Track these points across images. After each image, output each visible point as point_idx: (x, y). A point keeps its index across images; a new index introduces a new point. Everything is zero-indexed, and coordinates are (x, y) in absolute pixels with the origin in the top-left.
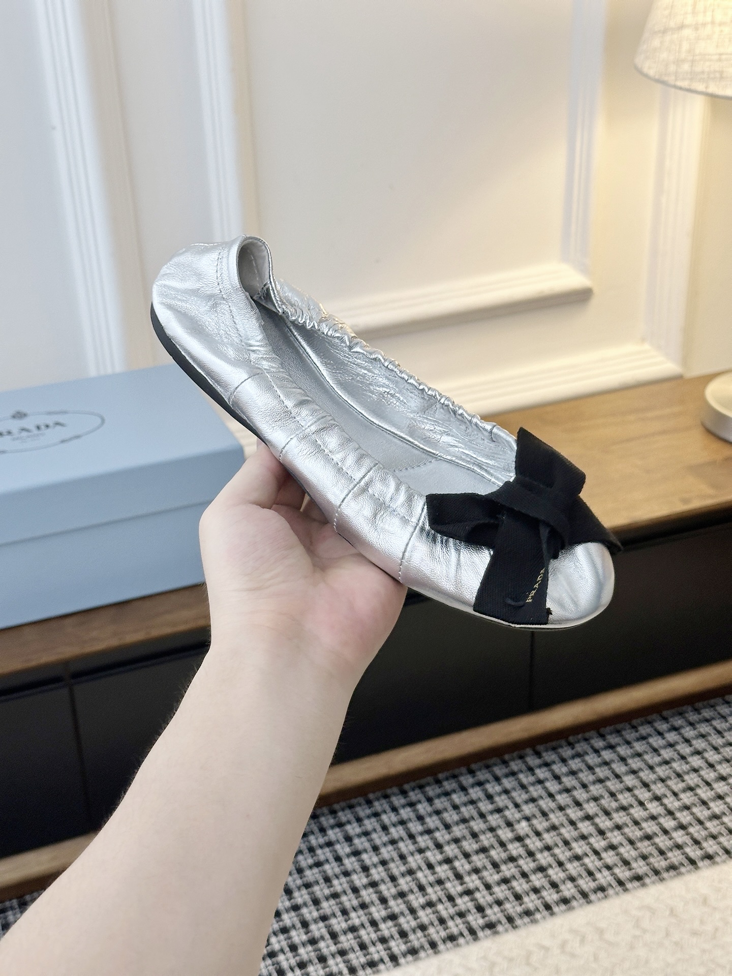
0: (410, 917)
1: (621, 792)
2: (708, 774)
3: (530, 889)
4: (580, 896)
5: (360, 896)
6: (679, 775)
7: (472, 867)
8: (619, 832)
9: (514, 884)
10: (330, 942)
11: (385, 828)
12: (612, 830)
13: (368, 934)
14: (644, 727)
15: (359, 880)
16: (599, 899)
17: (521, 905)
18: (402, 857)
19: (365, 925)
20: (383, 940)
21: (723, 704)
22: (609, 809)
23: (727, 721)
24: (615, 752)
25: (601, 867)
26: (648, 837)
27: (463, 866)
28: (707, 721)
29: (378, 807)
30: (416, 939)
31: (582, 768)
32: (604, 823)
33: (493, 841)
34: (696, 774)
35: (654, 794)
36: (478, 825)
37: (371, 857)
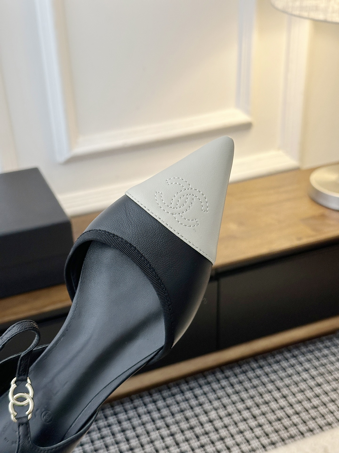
1: (265, 393)
2: (311, 382)
6: (296, 383)
7: (185, 438)
8: (264, 416)
11: (139, 416)
12: (260, 416)
14: (278, 355)
15: (124, 446)
18: (148, 433)
22: (258, 404)
23: (321, 352)
24: (263, 370)
25: (253, 438)
26: (279, 420)
27: (180, 437)
28: (312, 352)
29: (137, 402)
31: (245, 379)
32: (256, 411)
33: (196, 423)
34: (305, 382)
35: (282, 394)
36: (189, 413)
37: (131, 432)
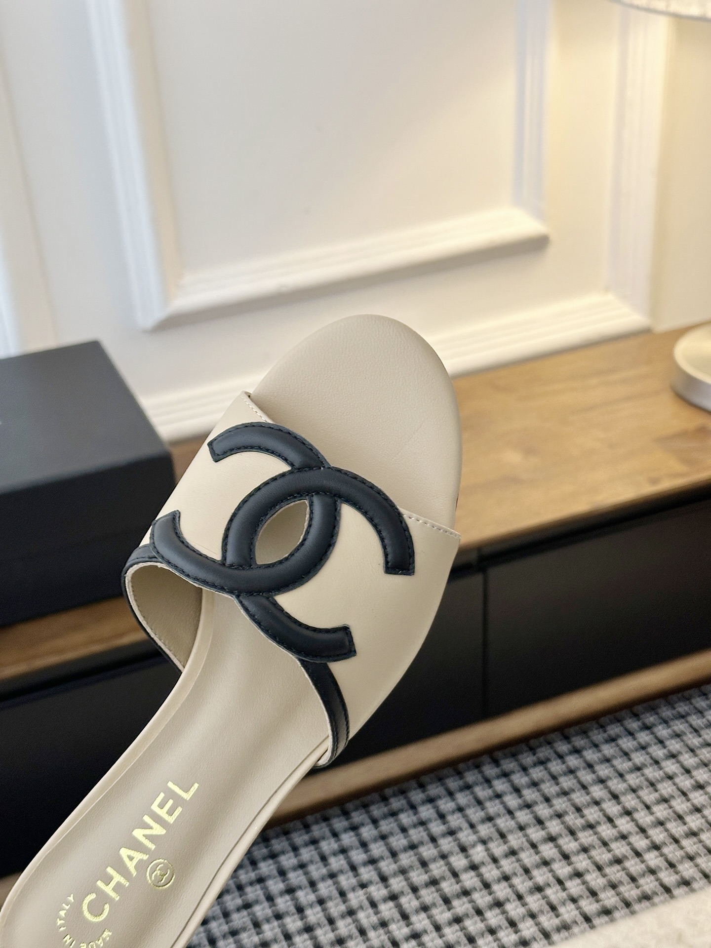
1: (588, 805)
2: (685, 781)
3: (484, 929)
4: (542, 936)
6: (652, 784)
7: (420, 904)
8: (585, 856)
11: (324, 858)
12: (577, 854)
14: (613, 726)
15: (293, 923)
16: (562, 940)
18: (342, 894)
21: (699, 696)
22: (574, 827)
23: (703, 717)
24: (582, 757)
25: (565, 900)
26: (618, 861)
27: (410, 903)
28: (682, 717)
29: (318, 830)
31: (545, 778)
32: (569, 845)
33: (444, 871)
34: (670, 782)
35: (624, 808)
36: (428, 851)
37: (307, 894)
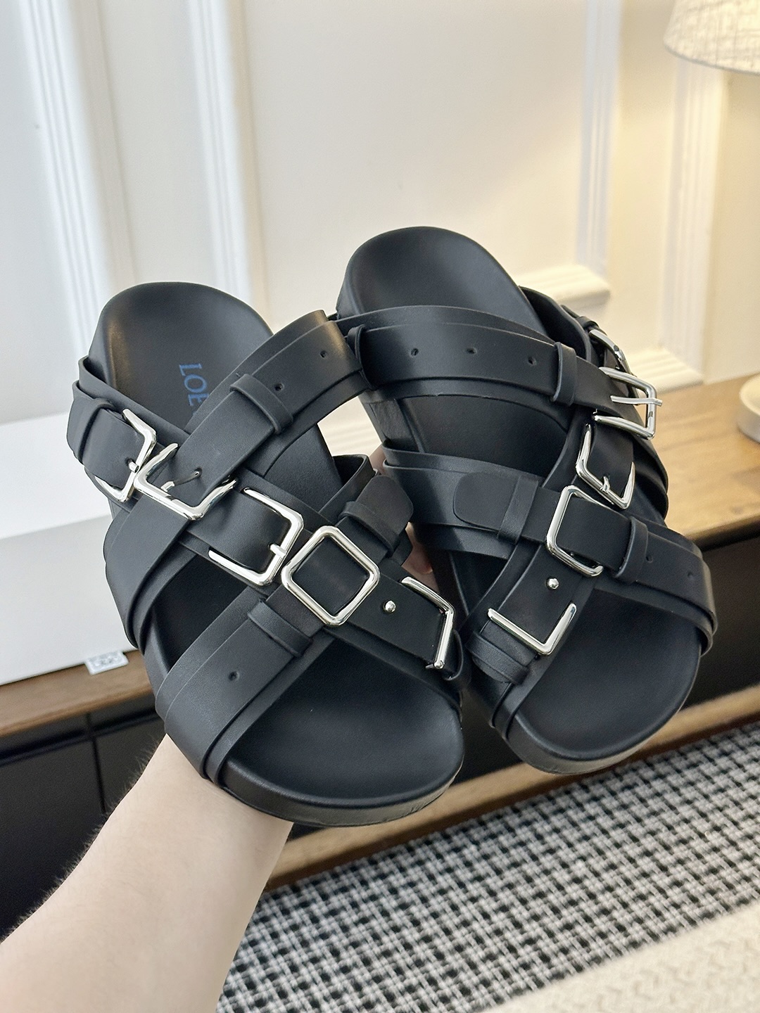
0: (470, 973)
1: (679, 824)
3: (595, 934)
4: (650, 938)
5: (414, 953)
6: (737, 803)
7: (531, 914)
8: (682, 867)
9: (578, 929)
10: (387, 1004)
11: (431, 877)
12: (674, 866)
13: (428, 994)
14: (693, 754)
15: (411, 935)
16: (669, 938)
17: (588, 952)
18: (454, 908)
19: (423, 984)
20: (445, 999)
22: (668, 843)
24: (666, 782)
25: (669, 906)
26: (713, 871)
27: (520, 913)
29: (420, 853)
30: (481, 995)
31: (634, 801)
32: (665, 858)
33: (550, 885)
35: (713, 825)
36: (531, 868)
37: (420, 909)
